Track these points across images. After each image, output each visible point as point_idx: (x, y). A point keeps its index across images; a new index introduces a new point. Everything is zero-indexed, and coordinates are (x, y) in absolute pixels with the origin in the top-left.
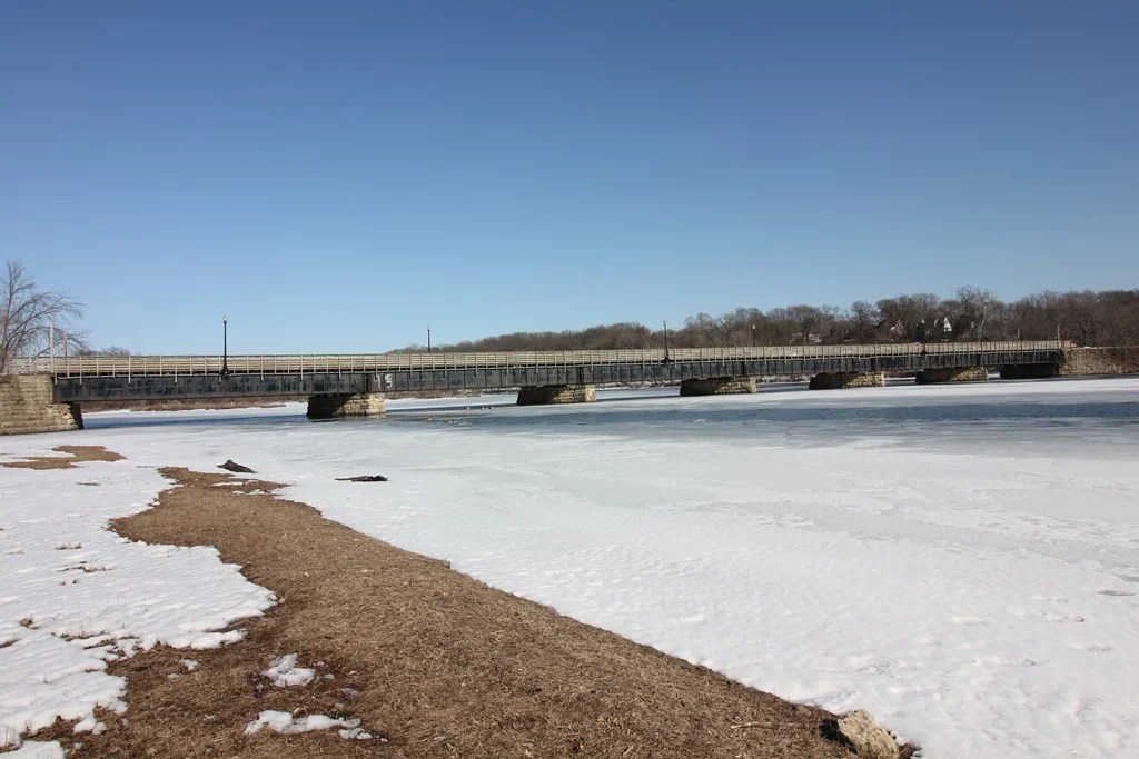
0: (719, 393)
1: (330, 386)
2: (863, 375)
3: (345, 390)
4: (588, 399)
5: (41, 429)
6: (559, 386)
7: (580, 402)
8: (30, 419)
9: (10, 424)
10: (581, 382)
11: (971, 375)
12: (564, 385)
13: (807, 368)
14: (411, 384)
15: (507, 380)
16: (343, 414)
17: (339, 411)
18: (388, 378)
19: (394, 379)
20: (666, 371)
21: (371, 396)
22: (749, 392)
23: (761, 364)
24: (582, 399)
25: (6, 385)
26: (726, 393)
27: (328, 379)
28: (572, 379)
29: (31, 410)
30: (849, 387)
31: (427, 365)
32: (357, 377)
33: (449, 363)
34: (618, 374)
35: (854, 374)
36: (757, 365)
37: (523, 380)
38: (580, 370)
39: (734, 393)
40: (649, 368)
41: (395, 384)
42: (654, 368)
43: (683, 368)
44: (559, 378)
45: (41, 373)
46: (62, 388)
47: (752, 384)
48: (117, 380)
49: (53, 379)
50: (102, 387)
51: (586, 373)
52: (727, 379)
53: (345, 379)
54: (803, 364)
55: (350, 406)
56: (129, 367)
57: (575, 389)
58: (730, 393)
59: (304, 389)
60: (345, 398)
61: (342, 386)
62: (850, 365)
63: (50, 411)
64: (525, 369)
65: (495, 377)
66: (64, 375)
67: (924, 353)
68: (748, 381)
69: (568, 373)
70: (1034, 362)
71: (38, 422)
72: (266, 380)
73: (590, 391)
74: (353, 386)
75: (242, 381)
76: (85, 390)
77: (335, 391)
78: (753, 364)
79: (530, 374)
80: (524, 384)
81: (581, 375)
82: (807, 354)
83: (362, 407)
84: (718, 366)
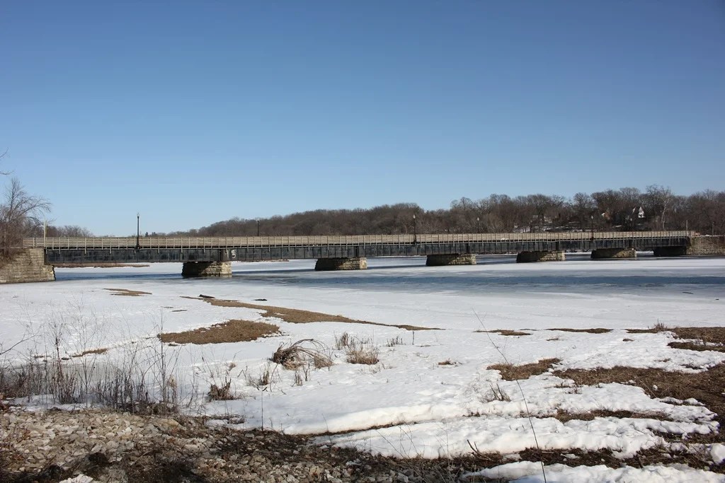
0: (451, 265)
1: (198, 257)
2: (551, 252)
3: (207, 260)
4: (361, 267)
5: (41, 280)
6: (342, 258)
7: (356, 269)
8: (35, 274)
9: (26, 276)
10: (357, 256)
11: (626, 253)
12: (346, 258)
13: (512, 248)
14: (248, 256)
15: (309, 253)
16: (206, 275)
17: (203, 273)
18: (233, 252)
19: (237, 253)
20: (414, 249)
21: (223, 264)
22: (470, 264)
23: (480, 245)
24: (358, 268)
25: (24, 254)
26: (456, 264)
27: (197, 253)
28: (351, 254)
29: (36, 268)
30: (541, 261)
31: (259, 244)
32: (214, 251)
33: (272, 243)
34: (382, 251)
35: (545, 252)
36: (477, 246)
37: (319, 255)
38: (356, 247)
39: (461, 264)
40: (403, 247)
41: (238, 255)
42: (407, 248)
43: (426, 248)
44: (342, 253)
45: (40, 247)
46: (50, 256)
47: (473, 258)
48: (78, 252)
49: (45, 250)
50: (70, 256)
51: (361, 250)
52: (456, 255)
53: (207, 252)
54: (509, 246)
55: (209, 270)
56: (85, 243)
57: (353, 261)
58: (458, 264)
59: (183, 258)
60: (206, 264)
61: (205, 257)
62: (541, 247)
63: (44, 269)
64: (320, 248)
65: (300, 252)
66: (51, 248)
67: (592, 238)
68: (470, 256)
69: (348, 250)
70: (669, 245)
71: (39, 275)
72: (161, 253)
73: (364, 262)
74: (212, 257)
75: (147, 253)
76: (61, 257)
77: (201, 260)
78: (474, 245)
79: (324, 251)
80: (320, 257)
81: (358, 252)
82: (511, 238)
83: (217, 270)
84: (451, 246)
